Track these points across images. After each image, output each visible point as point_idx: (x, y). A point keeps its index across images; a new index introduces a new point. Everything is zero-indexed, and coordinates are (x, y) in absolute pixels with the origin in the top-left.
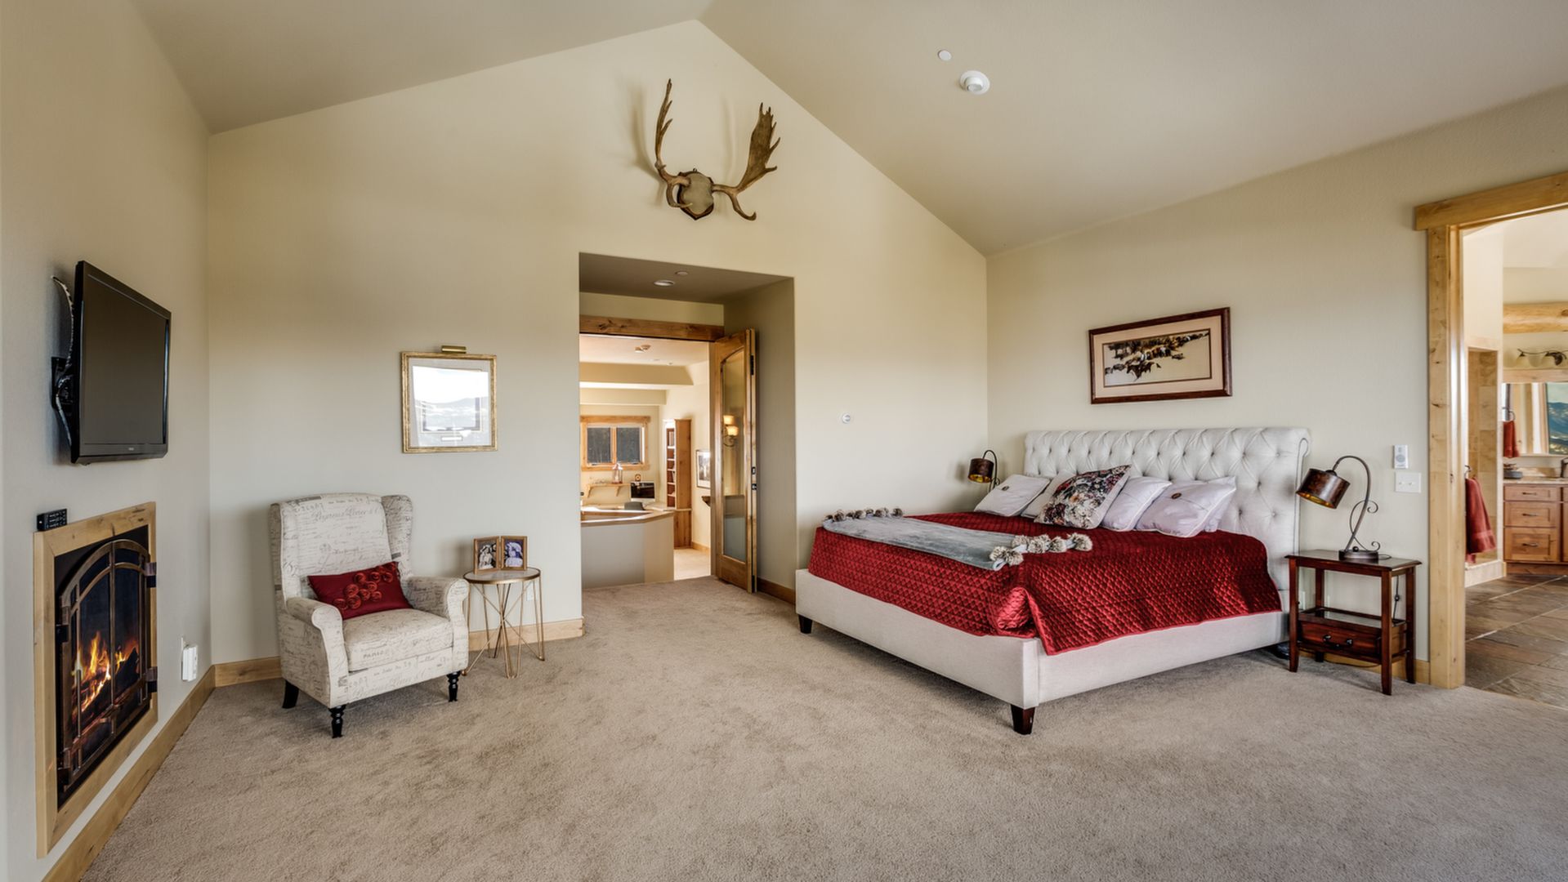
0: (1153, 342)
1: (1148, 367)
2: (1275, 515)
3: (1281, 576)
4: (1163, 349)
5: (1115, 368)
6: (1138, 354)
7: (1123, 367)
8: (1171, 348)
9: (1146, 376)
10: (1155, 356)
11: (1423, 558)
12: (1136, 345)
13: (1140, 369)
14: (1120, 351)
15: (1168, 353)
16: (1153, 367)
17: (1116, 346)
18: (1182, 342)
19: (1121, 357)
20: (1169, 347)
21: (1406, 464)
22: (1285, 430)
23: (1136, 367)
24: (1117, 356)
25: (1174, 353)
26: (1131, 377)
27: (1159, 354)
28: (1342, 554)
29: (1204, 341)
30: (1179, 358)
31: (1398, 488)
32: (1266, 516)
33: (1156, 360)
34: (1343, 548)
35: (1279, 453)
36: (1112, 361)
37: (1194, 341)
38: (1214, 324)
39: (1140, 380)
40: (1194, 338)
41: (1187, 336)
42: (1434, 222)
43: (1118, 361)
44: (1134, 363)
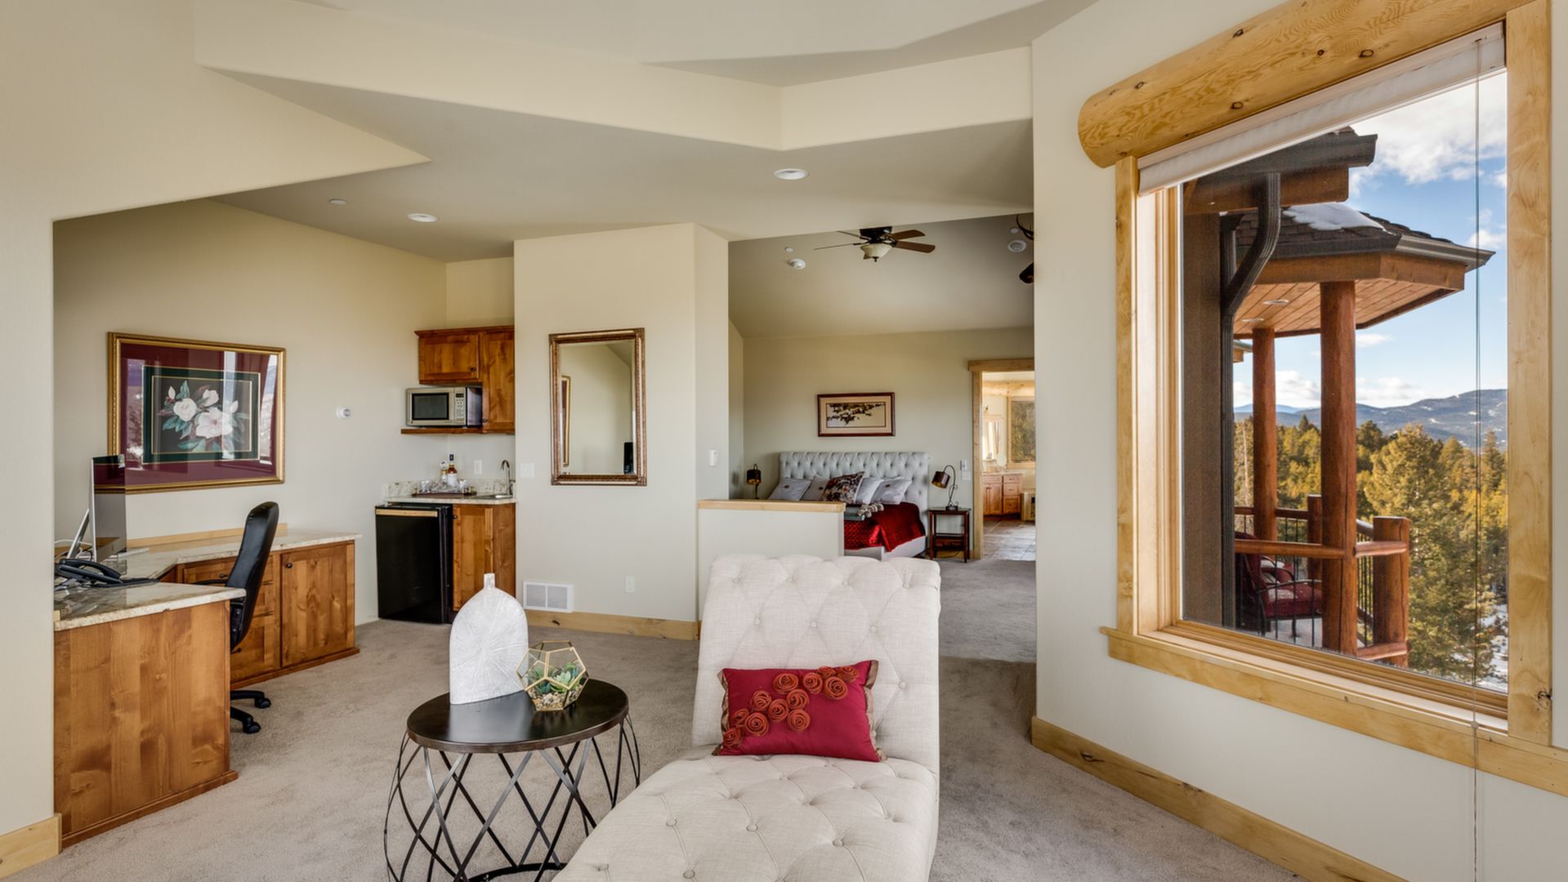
0: (856, 405)
1: (852, 419)
2: (920, 493)
3: (925, 521)
4: (861, 410)
5: (834, 417)
6: (847, 411)
7: (838, 417)
8: (865, 409)
9: (851, 423)
10: (857, 413)
11: (972, 508)
12: (846, 406)
13: (848, 419)
14: (836, 409)
15: (863, 412)
16: (855, 419)
17: (834, 405)
18: (871, 407)
19: (837, 411)
20: (864, 409)
21: (966, 468)
22: (921, 454)
23: (845, 418)
24: (835, 411)
25: (867, 412)
26: (843, 423)
27: (859, 412)
28: (947, 508)
29: (882, 408)
30: (869, 415)
31: (963, 479)
32: (917, 493)
33: (857, 415)
34: (947, 505)
35: (920, 465)
36: (831, 413)
37: (878, 407)
38: (887, 399)
39: (847, 426)
40: (877, 405)
41: (874, 404)
42: (975, 369)
43: (835, 414)
44: (844, 416)
